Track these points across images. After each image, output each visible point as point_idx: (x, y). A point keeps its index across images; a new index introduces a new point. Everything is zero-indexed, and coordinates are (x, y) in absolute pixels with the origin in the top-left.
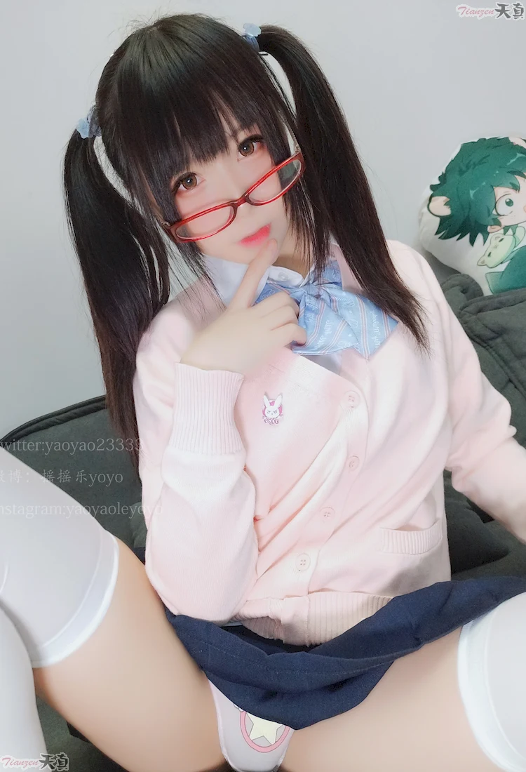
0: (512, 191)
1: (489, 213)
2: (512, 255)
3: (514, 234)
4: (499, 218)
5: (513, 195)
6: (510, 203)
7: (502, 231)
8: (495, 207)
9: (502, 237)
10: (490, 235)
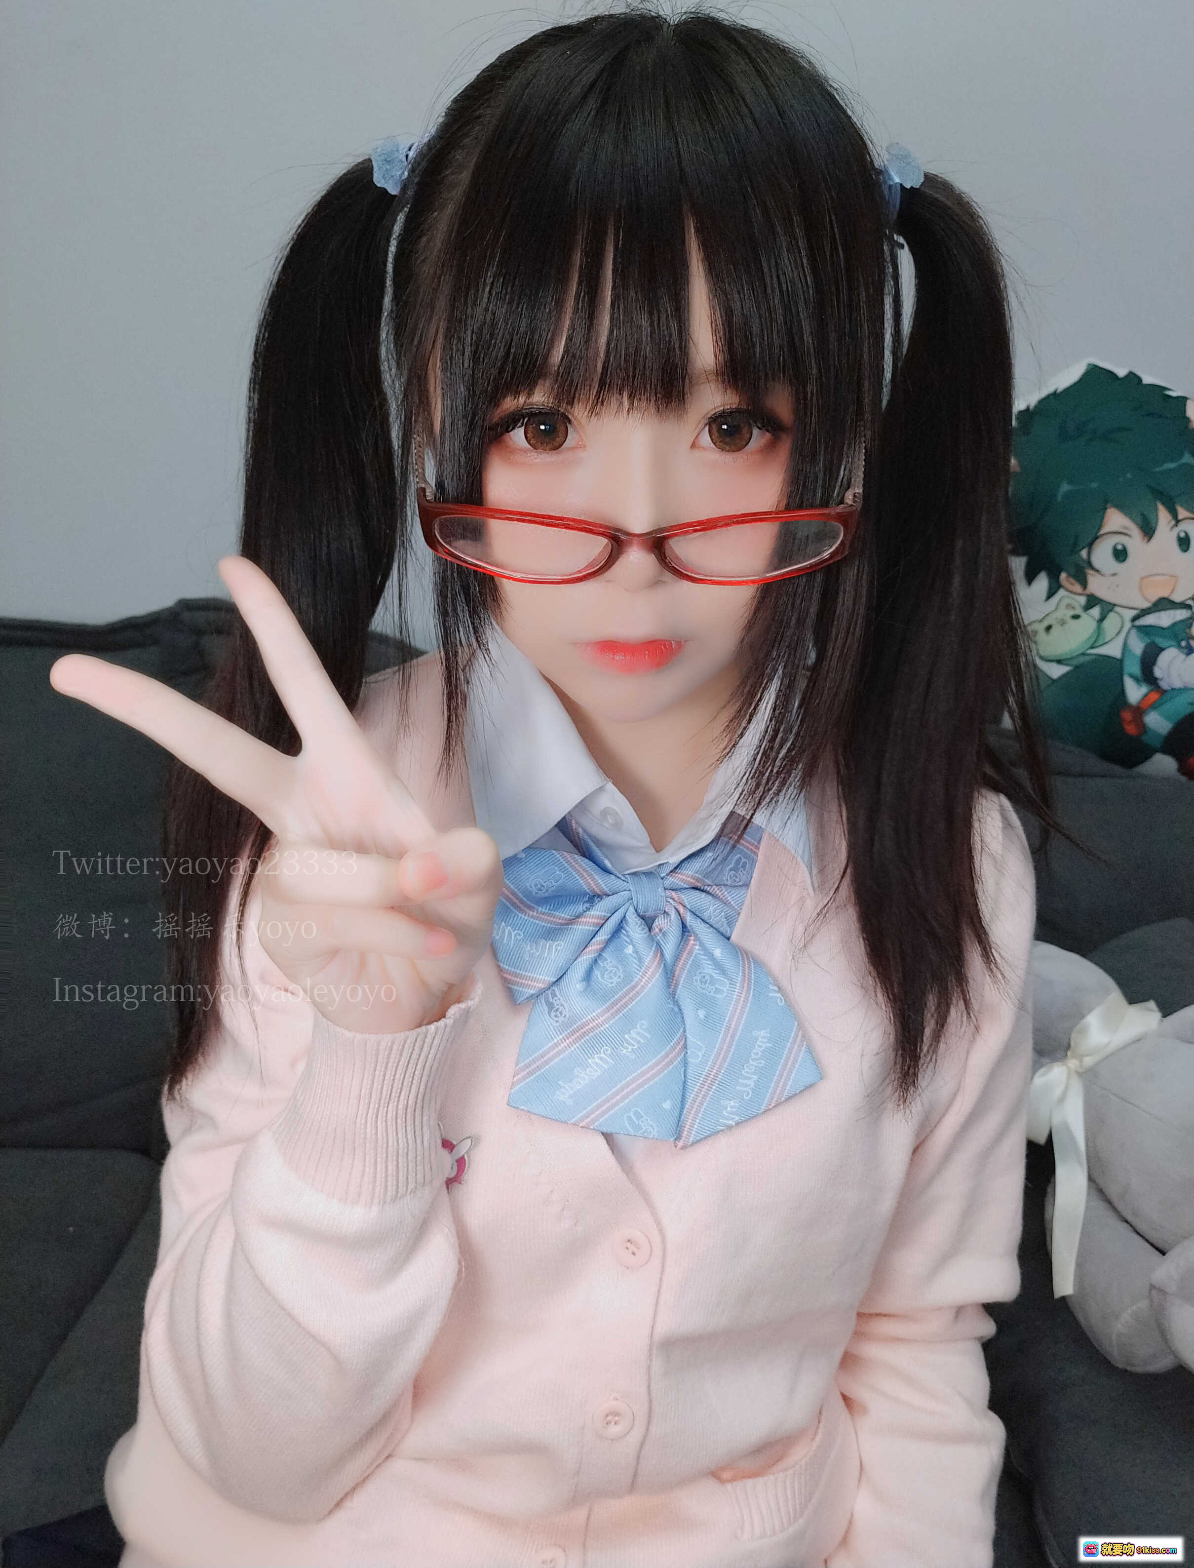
0: (1136, 532)
1: (1075, 549)
2: (1082, 660)
3: (1102, 619)
4: (1090, 572)
5: (1135, 542)
6: (1121, 555)
7: (1083, 600)
8: (1090, 545)
9: (1079, 611)
10: (1061, 593)
